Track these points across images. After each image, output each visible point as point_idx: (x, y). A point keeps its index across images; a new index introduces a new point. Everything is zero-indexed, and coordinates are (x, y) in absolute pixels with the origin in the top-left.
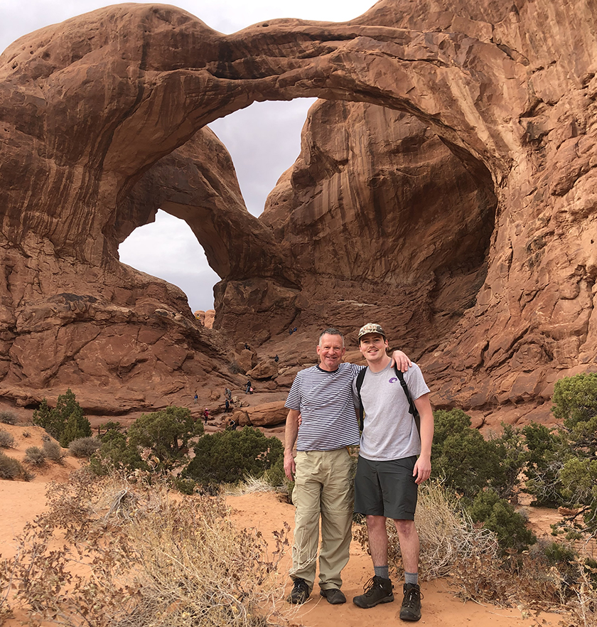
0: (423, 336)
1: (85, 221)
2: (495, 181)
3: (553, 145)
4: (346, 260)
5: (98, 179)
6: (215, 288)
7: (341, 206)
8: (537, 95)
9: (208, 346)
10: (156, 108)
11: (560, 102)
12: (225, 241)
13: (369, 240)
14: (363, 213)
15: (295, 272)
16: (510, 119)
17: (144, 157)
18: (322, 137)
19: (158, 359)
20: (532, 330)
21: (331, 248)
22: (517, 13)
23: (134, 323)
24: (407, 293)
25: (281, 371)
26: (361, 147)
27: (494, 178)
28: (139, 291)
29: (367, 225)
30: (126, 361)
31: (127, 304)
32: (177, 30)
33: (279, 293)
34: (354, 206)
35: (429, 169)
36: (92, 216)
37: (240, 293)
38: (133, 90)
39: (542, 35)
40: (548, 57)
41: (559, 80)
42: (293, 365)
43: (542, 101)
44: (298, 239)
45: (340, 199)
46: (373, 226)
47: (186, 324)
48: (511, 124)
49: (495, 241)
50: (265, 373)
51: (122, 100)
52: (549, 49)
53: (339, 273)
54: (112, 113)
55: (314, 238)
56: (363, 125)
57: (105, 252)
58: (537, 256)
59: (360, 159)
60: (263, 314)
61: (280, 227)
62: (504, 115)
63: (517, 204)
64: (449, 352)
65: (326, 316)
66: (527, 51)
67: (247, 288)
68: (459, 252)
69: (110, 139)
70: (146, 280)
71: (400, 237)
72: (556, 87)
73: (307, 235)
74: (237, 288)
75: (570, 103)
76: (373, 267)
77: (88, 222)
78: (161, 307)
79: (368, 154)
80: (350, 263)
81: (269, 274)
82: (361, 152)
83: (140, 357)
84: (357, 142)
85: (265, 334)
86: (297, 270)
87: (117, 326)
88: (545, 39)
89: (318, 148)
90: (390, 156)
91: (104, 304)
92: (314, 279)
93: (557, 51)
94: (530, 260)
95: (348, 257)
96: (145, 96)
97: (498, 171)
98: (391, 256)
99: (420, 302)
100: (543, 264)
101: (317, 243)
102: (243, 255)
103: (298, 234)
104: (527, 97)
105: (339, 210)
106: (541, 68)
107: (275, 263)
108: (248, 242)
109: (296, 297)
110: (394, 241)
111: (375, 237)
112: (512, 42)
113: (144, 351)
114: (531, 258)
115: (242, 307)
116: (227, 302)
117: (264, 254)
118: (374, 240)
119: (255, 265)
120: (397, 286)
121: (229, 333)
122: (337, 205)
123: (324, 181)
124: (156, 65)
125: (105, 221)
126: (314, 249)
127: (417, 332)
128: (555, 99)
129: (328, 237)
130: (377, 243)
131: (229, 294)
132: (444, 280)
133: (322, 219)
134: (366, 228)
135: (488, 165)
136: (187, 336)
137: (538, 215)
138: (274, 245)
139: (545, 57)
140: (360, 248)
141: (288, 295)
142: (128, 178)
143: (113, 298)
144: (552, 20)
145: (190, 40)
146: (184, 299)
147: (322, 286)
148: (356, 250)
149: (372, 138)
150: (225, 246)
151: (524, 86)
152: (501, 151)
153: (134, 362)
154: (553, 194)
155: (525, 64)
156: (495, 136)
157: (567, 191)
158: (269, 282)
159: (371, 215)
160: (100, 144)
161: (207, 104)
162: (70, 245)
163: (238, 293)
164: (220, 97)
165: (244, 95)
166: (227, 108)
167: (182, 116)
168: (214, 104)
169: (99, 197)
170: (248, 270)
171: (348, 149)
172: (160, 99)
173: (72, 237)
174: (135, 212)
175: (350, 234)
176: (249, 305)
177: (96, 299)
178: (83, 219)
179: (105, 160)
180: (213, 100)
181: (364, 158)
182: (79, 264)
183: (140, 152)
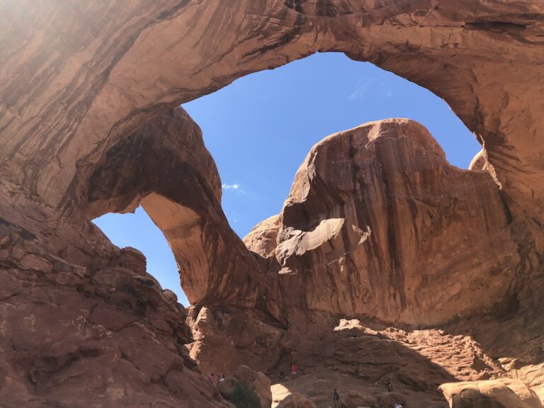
1: (57, 135)
4: (348, 295)
5: (96, 90)
10: (203, 22)
12: (209, 255)
13: (378, 273)
15: (281, 306)
19: (124, 356)
29: (377, 255)
33: (262, 328)
36: (71, 132)
46: (385, 257)
53: (337, 311)
56: (374, 159)
57: (71, 192)
60: (242, 351)
67: (226, 315)
68: (486, 294)
69: (131, 42)
73: (298, 267)
77: (61, 140)
79: (382, 183)
80: (352, 298)
81: (250, 305)
82: (372, 180)
83: (87, 346)
84: (368, 174)
86: (284, 304)
87: (56, 290)
92: (304, 316)
95: (351, 291)
101: (309, 275)
102: (225, 276)
105: (342, 240)
107: (259, 293)
108: (234, 262)
109: (282, 336)
111: (386, 268)
115: (220, 336)
117: (249, 279)
118: (385, 273)
119: (237, 290)
122: (339, 235)
126: (306, 282)
129: (325, 270)
130: (390, 276)
131: (205, 317)
133: (318, 250)
134: (375, 259)
140: (367, 281)
141: (272, 331)
147: (315, 325)
148: (362, 283)
150: (208, 261)
158: (250, 314)
159: (384, 245)
160: (116, 41)
161: (266, 35)
162: (19, 163)
163: (215, 319)
164: (285, 29)
165: (313, 34)
166: (287, 49)
167: (231, 42)
168: (274, 38)
169: (90, 112)
170: (227, 297)
171: (354, 181)
172: (213, 10)
173: (27, 151)
174: (115, 193)
175: (354, 265)
176: (228, 336)
177: (34, 237)
178: (54, 132)
179: (115, 68)
180: (276, 30)
181: (378, 187)
182: (22, 196)
183: (162, 80)
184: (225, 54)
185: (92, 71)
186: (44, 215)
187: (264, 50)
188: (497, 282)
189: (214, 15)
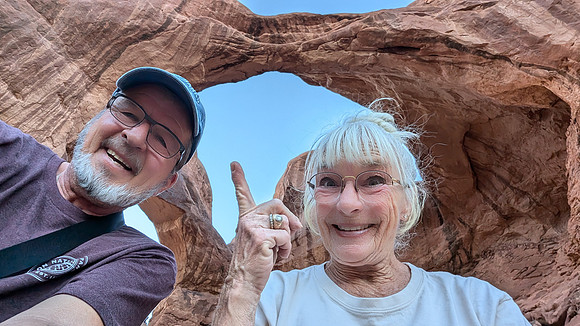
18: (298, 181)
37: (188, 298)
38: (161, 18)
67: (196, 296)
69: (119, 54)
74: (185, 294)
89: (293, 189)
96: (170, 27)
108: (210, 253)
116: (171, 302)
119: (211, 278)
124: (190, 14)
131: (175, 295)
145: (228, 8)
150: (187, 251)
160: (108, 53)
161: (227, 55)
163: (185, 298)
164: (242, 52)
167: (199, 59)
168: (233, 58)
169: (81, 105)
170: (202, 283)
176: (194, 313)
179: (105, 73)
185: (87, 73)
189: (186, 38)
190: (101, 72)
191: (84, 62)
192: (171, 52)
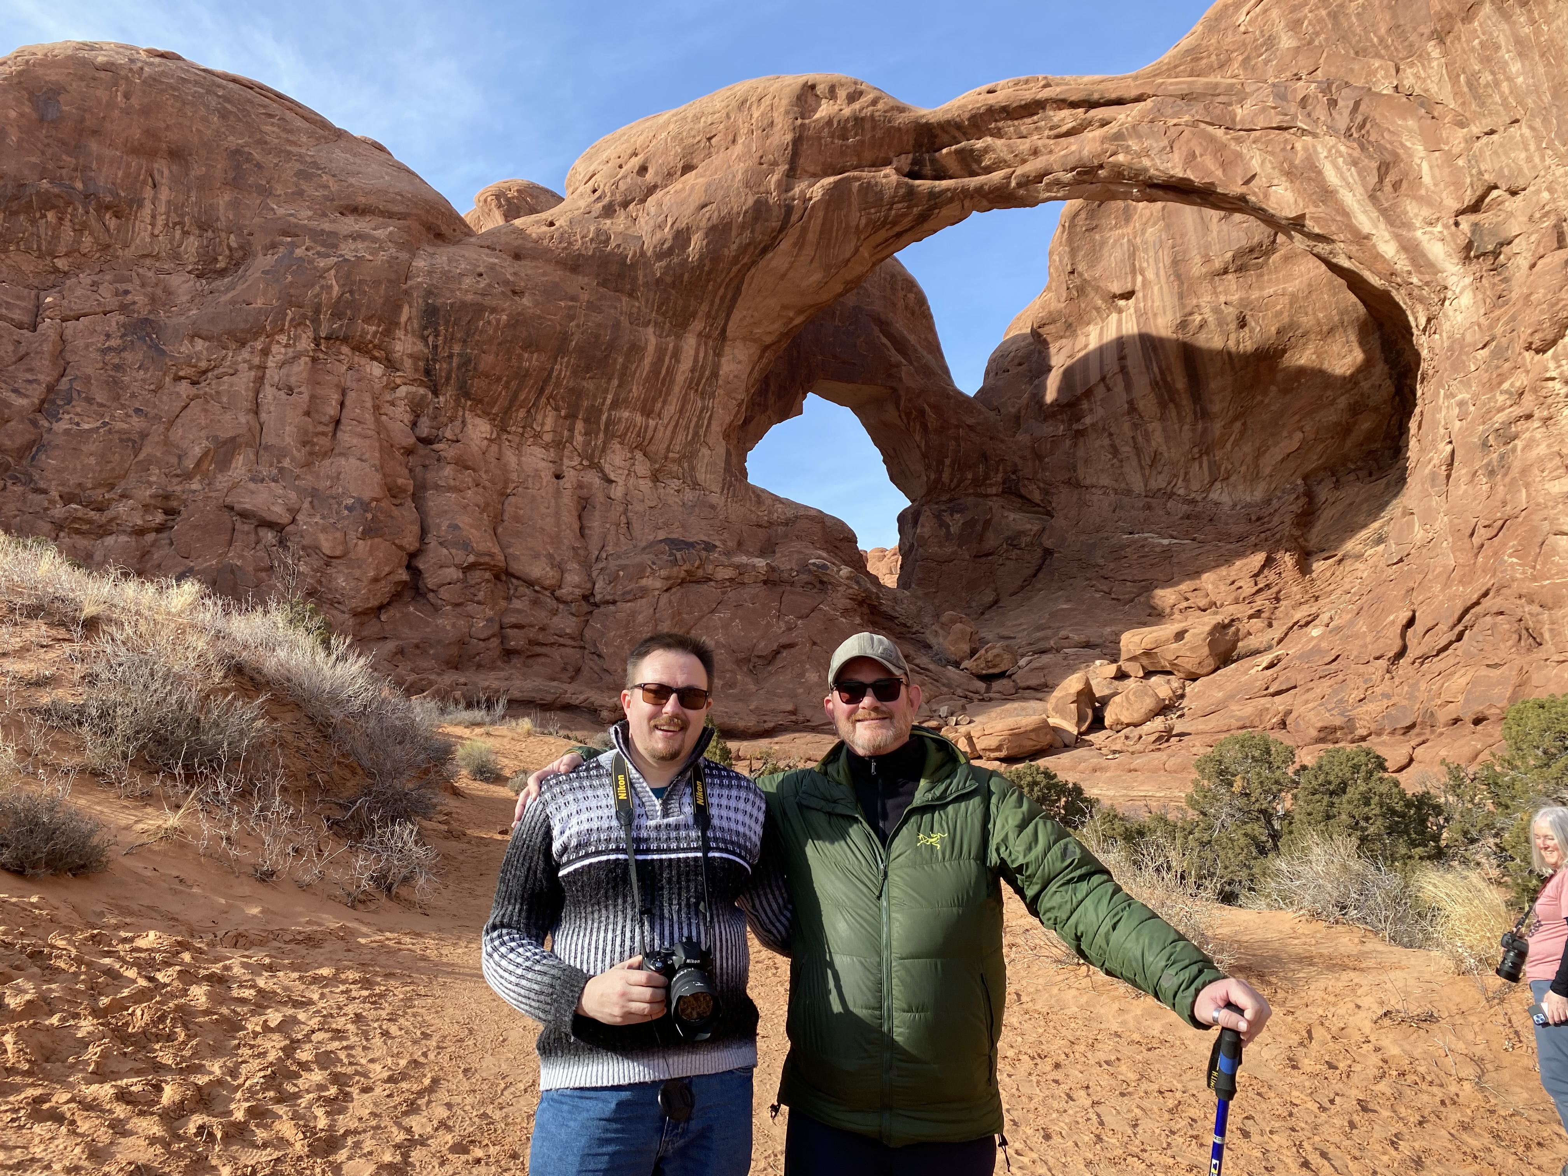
0: (1288, 597)
1: (697, 423)
2: (1413, 324)
3: (1523, 262)
4: (1135, 463)
5: (718, 354)
6: (901, 519)
7: (1123, 370)
8: (1486, 176)
9: (892, 618)
10: (812, 237)
11: (1531, 189)
12: (917, 438)
13: (1176, 427)
14: (1164, 380)
15: (1042, 485)
16: (1438, 219)
17: (791, 314)
18: (1086, 255)
19: (814, 643)
20: (1498, 590)
21: (1107, 442)
22: (1442, 41)
23: (774, 583)
24: (1254, 518)
25: (1022, 662)
26: (1158, 269)
27: (1411, 319)
28: (781, 529)
29: (1172, 400)
30: (764, 647)
31: (762, 554)
32: (847, 111)
33: (1012, 524)
34: (1147, 368)
35: (1286, 300)
36: (709, 413)
37: (943, 524)
38: (775, 212)
39: (1490, 78)
40: (1503, 113)
41: (1527, 150)
42: (1043, 652)
43: (1496, 187)
44: (1048, 429)
45: (1122, 358)
46: (1184, 402)
47: (858, 583)
48: (1439, 228)
49: (1419, 428)
50: (995, 666)
51: (758, 227)
52: (1504, 100)
53: (1123, 485)
54: (743, 249)
55: (1075, 426)
56: (1160, 231)
57: (728, 469)
58: (1502, 457)
59: (1156, 289)
60: (983, 560)
61: (1013, 410)
62: (1425, 212)
63: (1458, 366)
64: (1339, 629)
65: (1101, 562)
66: (1463, 103)
67: (957, 516)
68: (1349, 443)
69: (738, 291)
70: (790, 513)
71: (1235, 419)
72: (1522, 163)
73: (1063, 421)
74: (938, 517)
75: (1550, 190)
76: (1186, 474)
77: (703, 423)
78: (818, 557)
79: (1172, 278)
80: (1142, 468)
81: (994, 490)
82: (1157, 275)
83: (784, 640)
84: (1151, 260)
85: (989, 597)
86: (1045, 483)
87: (747, 590)
88: (1497, 84)
89: (1080, 275)
90: (1211, 281)
91: (728, 554)
92: (1075, 499)
93: (1520, 102)
94: (1488, 464)
95: (1139, 457)
96: (794, 218)
97: (1419, 308)
98: (1219, 454)
99: (1278, 536)
100: (1515, 472)
101: (1080, 434)
102: (948, 461)
103: (1045, 420)
104: (1468, 180)
105: (1119, 378)
106: (1492, 132)
107: (1005, 472)
108: (957, 439)
109: (1044, 529)
110: (1224, 427)
111: (1188, 420)
112: (1434, 88)
113: (790, 629)
114: (1491, 461)
115: (948, 550)
116: (922, 542)
117: (984, 457)
118: (1186, 427)
119: (970, 476)
120: (1234, 505)
121: (926, 594)
122: (1116, 368)
123: (1091, 328)
124: (811, 169)
125: (728, 420)
126: (1076, 445)
127: (1275, 589)
128: (1521, 183)
129: (1100, 425)
130: (1194, 431)
131: (926, 528)
132: (1323, 493)
133: (1088, 393)
134: (1171, 405)
135: (1399, 297)
136: (861, 603)
137: (1500, 383)
138: (1002, 441)
139: (1498, 113)
140: (1161, 440)
141: (1028, 526)
142: (766, 348)
143: (740, 544)
144: (1508, 51)
145: (868, 126)
146: (851, 539)
147: (1091, 509)
148: (1154, 444)
149: (1177, 253)
150: (919, 447)
151: (1461, 162)
152: (1422, 273)
153: (775, 646)
154: (1528, 348)
155: (1461, 125)
156: (1411, 249)
157: (1554, 342)
158: (995, 504)
159: (1180, 384)
160: (723, 299)
161: (894, 223)
162: (674, 461)
163: (941, 526)
164: (915, 210)
165: (956, 204)
166: (927, 226)
167: (853, 245)
168: (906, 223)
169: (720, 382)
170: (958, 486)
171: (1133, 272)
172: (819, 221)
173: (678, 448)
174: (771, 400)
175: (1141, 417)
176: (960, 546)
177: (715, 546)
178: (695, 419)
179: (730, 324)
180: (904, 215)
181: (1165, 287)
182: (687, 490)
183: (784, 307)
184: (849, 260)
185: (708, 336)
186: (713, 507)
187: (899, 235)
188: (1365, 425)
189: (823, 224)
190: (726, 324)
191: (698, 325)
192: (809, 251)
